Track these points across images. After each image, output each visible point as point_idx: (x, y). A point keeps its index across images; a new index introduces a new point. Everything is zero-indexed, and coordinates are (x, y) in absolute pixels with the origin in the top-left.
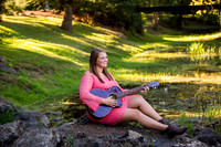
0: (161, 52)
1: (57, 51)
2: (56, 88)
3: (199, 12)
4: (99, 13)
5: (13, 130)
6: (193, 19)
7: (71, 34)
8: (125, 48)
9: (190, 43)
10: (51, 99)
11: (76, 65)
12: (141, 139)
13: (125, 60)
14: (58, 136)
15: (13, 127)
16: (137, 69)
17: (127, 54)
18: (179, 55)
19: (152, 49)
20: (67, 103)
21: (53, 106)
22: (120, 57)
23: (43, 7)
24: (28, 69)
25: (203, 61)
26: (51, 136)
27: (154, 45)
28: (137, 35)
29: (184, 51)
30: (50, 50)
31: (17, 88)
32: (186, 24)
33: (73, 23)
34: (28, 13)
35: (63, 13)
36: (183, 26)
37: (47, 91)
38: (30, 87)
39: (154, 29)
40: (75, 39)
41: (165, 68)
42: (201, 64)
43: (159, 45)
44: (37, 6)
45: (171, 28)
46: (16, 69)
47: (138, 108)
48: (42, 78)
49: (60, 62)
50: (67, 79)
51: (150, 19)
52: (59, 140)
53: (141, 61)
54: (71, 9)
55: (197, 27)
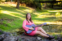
0: (47, 15)
1: (15, 14)
2: (15, 26)
3: (59, 3)
4: (28, 3)
5: (3, 37)
6: (57, 5)
7: (19, 9)
8: (36, 14)
9: (56, 12)
10: (13, 29)
11: (21, 19)
12: (41, 40)
13: (36, 17)
14: (16, 38)
15: (3, 36)
16: (40, 20)
17: (36, 16)
18: (52, 16)
19: (44, 14)
20: (18, 30)
21: (14, 31)
22: (34, 17)
23: (10, 1)
24: (6, 20)
25: (60, 18)
26: (14, 38)
27: (45, 13)
28: (39, 10)
29: (54, 15)
30: (13, 14)
31: (3, 25)
32: (55, 7)
33: (20, 6)
34: (6, 3)
35: (17, 3)
36: (54, 7)
37: (12, 26)
38: (7, 25)
39: (45, 8)
40: (20, 11)
41: (48, 20)
42: (59, 19)
43: (46, 13)
44: (8, 1)
45: (50, 8)
46: (2, 20)
47: (40, 31)
48: (10, 23)
49: (16, 18)
50: (18, 23)
51: (43, 5)
52: (16, 40)
53: (41, 18)
54: (19, 1)
55: (58, 8)
